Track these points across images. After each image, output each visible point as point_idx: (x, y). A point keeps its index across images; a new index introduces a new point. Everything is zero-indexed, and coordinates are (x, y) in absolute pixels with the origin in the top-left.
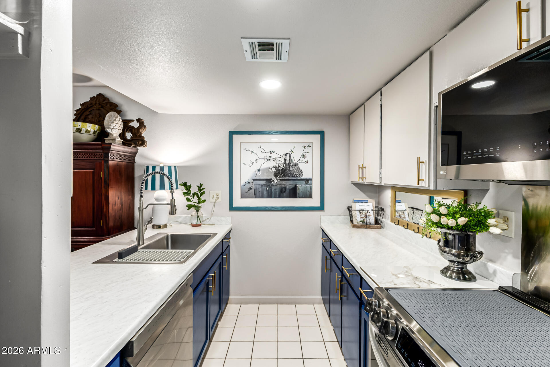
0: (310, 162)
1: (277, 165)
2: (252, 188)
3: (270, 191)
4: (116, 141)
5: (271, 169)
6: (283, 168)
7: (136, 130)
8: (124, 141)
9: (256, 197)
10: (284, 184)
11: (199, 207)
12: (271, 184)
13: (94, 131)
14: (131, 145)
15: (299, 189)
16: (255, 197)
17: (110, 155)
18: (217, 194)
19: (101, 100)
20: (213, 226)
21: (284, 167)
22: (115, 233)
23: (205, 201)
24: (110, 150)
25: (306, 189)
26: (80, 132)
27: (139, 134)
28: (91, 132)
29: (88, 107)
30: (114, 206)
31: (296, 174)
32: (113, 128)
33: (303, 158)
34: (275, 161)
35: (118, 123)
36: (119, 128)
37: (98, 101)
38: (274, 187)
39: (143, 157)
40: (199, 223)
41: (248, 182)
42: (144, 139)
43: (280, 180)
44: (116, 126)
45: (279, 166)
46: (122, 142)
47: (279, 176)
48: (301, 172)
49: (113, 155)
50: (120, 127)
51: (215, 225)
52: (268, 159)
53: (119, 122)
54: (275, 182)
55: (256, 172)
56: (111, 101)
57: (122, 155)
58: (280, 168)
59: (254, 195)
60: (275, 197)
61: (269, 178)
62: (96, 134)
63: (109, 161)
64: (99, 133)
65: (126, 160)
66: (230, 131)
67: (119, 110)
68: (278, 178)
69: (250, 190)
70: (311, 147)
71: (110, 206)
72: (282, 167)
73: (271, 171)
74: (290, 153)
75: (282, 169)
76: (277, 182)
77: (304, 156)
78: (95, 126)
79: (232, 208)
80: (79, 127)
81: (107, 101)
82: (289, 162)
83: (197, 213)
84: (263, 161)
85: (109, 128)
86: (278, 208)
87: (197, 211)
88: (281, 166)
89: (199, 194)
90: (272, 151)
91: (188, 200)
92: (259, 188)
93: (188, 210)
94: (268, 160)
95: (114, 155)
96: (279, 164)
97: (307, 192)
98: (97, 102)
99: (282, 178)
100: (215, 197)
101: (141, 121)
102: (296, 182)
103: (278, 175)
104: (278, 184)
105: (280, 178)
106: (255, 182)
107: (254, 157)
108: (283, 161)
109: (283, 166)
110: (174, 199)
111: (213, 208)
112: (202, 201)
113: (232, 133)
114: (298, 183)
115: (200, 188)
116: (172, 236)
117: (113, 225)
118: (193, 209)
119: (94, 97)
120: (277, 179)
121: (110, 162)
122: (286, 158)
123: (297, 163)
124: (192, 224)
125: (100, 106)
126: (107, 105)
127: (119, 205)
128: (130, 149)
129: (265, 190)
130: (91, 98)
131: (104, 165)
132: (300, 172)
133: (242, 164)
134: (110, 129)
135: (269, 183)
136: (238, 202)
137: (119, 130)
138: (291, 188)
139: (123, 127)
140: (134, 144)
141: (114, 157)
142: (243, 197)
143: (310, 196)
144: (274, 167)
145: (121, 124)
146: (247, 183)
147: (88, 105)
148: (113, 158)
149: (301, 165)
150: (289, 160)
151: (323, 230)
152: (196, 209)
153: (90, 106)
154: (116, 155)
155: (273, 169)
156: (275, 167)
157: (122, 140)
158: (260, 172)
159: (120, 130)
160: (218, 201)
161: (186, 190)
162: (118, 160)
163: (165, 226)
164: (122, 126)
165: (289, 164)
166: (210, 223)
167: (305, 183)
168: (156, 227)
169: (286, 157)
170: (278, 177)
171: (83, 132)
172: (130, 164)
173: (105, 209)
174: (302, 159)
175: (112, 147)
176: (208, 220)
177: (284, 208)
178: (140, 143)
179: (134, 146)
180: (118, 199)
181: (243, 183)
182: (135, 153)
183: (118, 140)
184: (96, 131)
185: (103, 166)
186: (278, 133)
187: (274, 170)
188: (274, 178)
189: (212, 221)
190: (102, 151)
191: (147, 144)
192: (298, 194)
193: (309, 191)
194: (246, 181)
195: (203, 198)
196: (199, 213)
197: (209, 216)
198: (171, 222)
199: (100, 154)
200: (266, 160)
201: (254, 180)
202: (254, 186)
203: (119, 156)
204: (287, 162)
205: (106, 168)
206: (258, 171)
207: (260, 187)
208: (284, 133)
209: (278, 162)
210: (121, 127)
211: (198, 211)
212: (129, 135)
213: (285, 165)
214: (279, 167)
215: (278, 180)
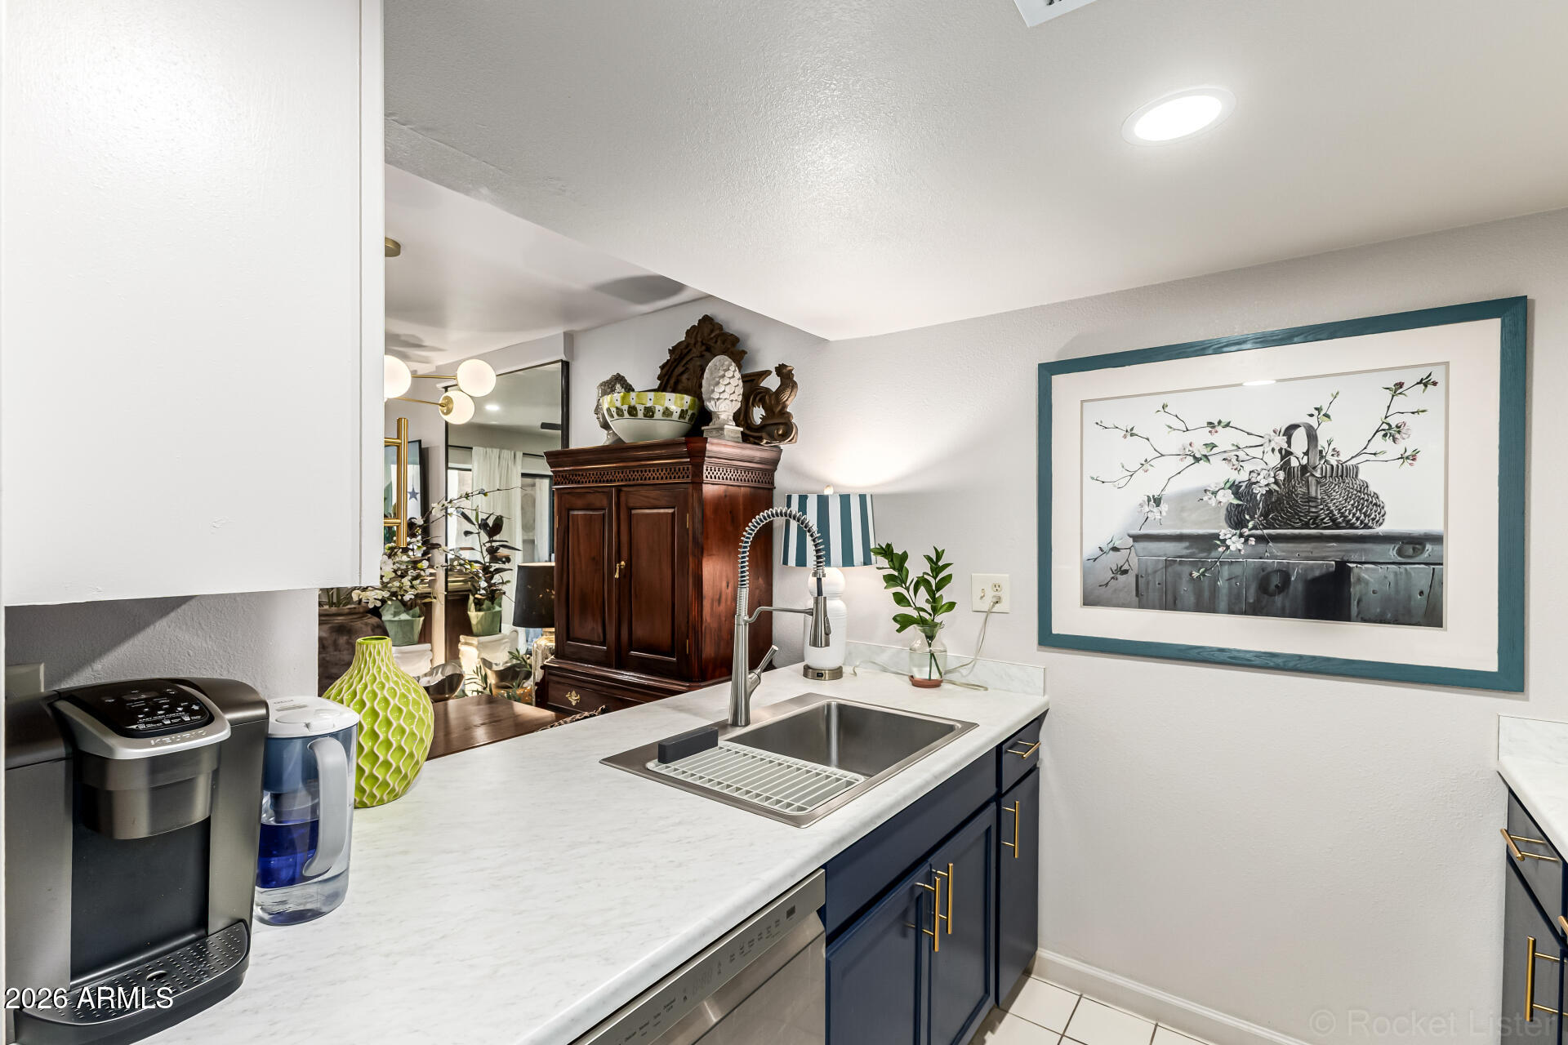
0: (1431, 455)
1: (1243, 477)
2: (1126, 567)
3: (1206, 583)
4: (725, 432)
5: (1215, 493)
6: (1275, 487)
7: (773, 397)
8: (747, 432)
9: (1143, 604)
10: (1277, 556)
11: (936, 625)
12: (1213, 554)
13: (682, 410)
14: (761, 439)
15: (1359, 580)
16: (1141, 606)
17: (707, 470)
18: (997, 587)
19: (706, 331)
20: (982, 692)
21: (1276, 483)
22: (720, 676)
23: (951, 606)
24: (704, 456)
25: (1402, 584)
26: (652, 416)
27: (780, 407)
28: (674, 413)
29: (681, 353)
30: (716, 604)
31: (1342, 515)
32: (718, 399)
33: (1389, 441)
34: (1234, 460)
35: (730, 383)
36: (734, 397)
37: (699, 336)
38: (1226, 567)
39: (796, 471)
40: (935, 676)
41: (1111, 546)
42: (790, 421)
43: (1260, 539)
44: (724, 391)
45: (1253, 480)
46: (742, 432)
47: (1250, 525)
48: (1376, 504)
49: (713, 469)
50: (734, 392)
51: (986, 689)
52: (1198, 455)
53: (732, 381)
54: (1233, 548)
55: (1146, 509)
56: (727, 330)
57: (737, 468)
58: (1259, 491)
59: (1137, 595)
60: (1231, 611)
61: (1201, 531)
62: (688, 418)
63: (704, 485)
64: (693, 414)
65: (748, 481)
66: (1040, 366)
67: (741, 349)
68: (1246, 532)
69: (1119, 576)
70: (1435, 384)
71: (707, 604)
72: (1267, 485)
73: (1213, 502)
74: (1313, 422)
75: (1270, 492)
76: (1240, 546)
77: (1391, 432)
78: (683, 399)
79: (1048, 639)
80: (649, 404)
81: (717, 332)
82: (1304, 461)
83: (930, 645)
84: (1175, 464)
85: (710, 399)
86: (1248, 656)
87: (927, 637)
88: (1263, 482)
89: (933, 582)
90: (1220, 422)
91: (900, 599)
92: (1155, 572)
93: (899, 631)
94: (1197, 460)
95: (717, 469)
96: (1253, 474)
97: (1410, 598)
98: (699, 339)
99: (1266, 531)
100: (990, 595)
101: (784, 371)
102: (1347, 551)
103: (1247, 517)
104: (1244, 557)
105: (1259, 532)
106: (1140, 545)
107: (1138, 450)
108: (1275, 460)
109: (1273, 480)
110: (825, 598)
111: (980, 634)
112: (945, 607)
113: (1047, 371)
114: (1354, 552)
115: (936, 563)
116: (841, 708)
117: (713, 655)
118: (914, 631)
119: (694, 326)
120: (1241, 536)
121: (709, 490)
122: (1289, 446)
123: (1348, 463)
124: (912, 677)
125: (704, 348)
126: (716, 342)
127: (729, 603)
128: (758, 450)
129: (1185, 578)
130: (688, 332)
131: (693, 496)
132: (1369, 504)
133: (1086, 479)
134: (713, 402)
135: (1203, 551)
136: (1070, 617)
137: (732, 401)
138: (1317, 573)
139: (743, 395)
140: (768, 437)
141: (715, 473)
142: (1089, 601)
143: (1431, 615)
144: (1228, 485)
145: (738, 385)
146: (1106, 549)
147: (681, 350)
148: (713, 476)
149: (1370, 474)
150: (1306, 453)
151: (1511, 791)
152: (924, 631)
153: (687, 350)
154: (721, 470)
155: (1221, 493)
156: (1235, 488)
157: (742, 429)
158: (1164, 507)
159: (736, 400)
160: (997, 608)
161: (891, 568)
162: (729, 482)
163: (837, 673)
164: (740, 390)
165: (1304, 469)
166: (971, 680)
167: (1400, 553)
168: (813, 673)
169: (1289, 443)
170: (1247, 527)
171: (658, 415)
172: (761, 491)
173: (694, 613)
174: (1379, 444)
175: (708, 447)
176: (964, 671)
177: (1280, 661)
178: (780, 432)
179: (767, 443)
180: (728, 586)
181: (1091, 549)
182: (775, 463)
183: (732, 429)
184: (687, 410)
185: (690, 500)
186: (1248, 346)
187: (1227, 497)
188: (1225, 532)
189: (978, 675)
190: (689, 460)
191: (797, 433)
192: (1354, 604)
193: (1421, 593)
194: (1103, 541)
195: (946, 595)
196: (936, 646)
197: (969, 658)
198: (858, 664)
199: (686, 467)
200: (1190, 460)
201: (1137, 538)
202: (1134, 561)
203: (729, 471)
204: (1294, 463)
205: (696, 505)
206: (1152, 502)
207: (1161, 565)
208: (1281, 339)
209: (1248, 467)
210: (737, 393)
211: (930, 637)
212: (758, 414)
213: (1281, 475)
214: (1250, 484)
215: (1247, 540)
